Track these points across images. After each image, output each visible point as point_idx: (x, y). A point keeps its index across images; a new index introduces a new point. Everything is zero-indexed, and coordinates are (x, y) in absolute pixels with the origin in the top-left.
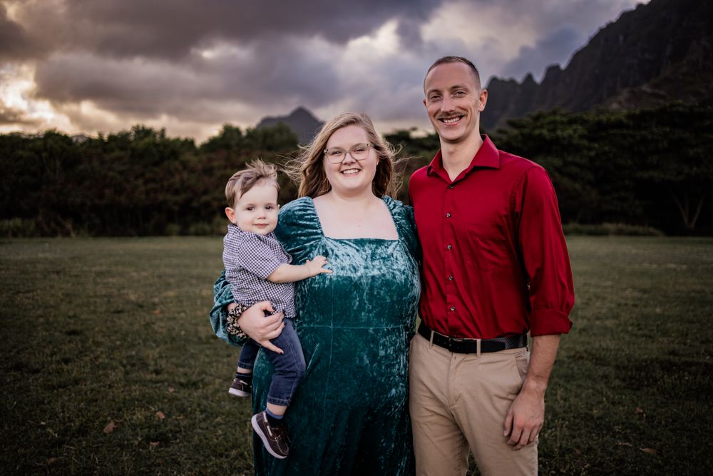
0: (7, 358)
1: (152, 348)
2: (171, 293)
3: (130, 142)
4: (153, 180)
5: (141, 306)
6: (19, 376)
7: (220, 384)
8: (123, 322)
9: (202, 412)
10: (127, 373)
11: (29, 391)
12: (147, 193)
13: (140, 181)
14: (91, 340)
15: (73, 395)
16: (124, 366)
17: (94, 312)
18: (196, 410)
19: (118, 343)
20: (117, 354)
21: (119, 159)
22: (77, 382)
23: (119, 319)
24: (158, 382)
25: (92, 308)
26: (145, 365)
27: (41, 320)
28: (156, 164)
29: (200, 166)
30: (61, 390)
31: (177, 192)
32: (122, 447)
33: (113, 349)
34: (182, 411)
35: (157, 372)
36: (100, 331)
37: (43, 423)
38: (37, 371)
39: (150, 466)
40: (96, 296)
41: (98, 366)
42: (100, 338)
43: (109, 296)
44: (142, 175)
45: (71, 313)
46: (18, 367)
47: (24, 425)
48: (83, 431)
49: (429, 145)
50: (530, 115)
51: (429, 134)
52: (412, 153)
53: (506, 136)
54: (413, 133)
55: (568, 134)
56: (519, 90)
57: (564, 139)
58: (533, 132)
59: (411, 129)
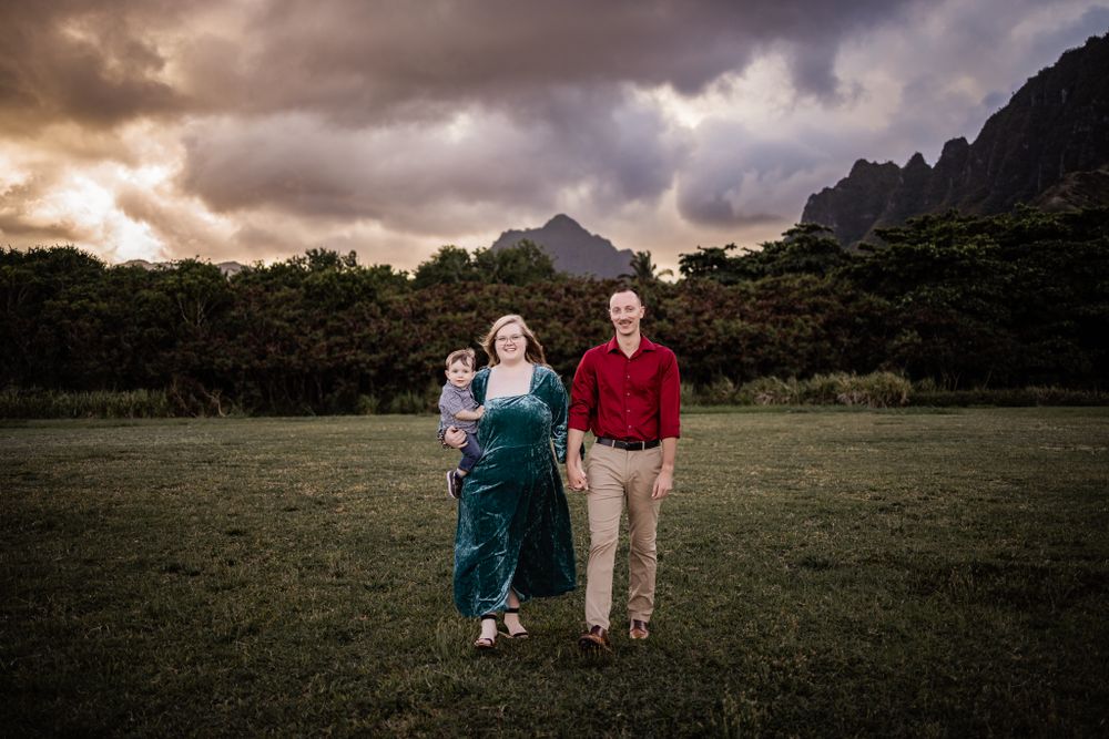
0: (160, 560)
1: (335, 550)
2: (359, 488)
3: (303, 274)
4: (339, 331)
5: (320, 503)
6: (176, 579)
7: (413, 587)
8: (297, 521)
9: (388, 614)
10: (302, 576)
11: (190, 592)
12: (330, 350)
13: (320, 333)
14: (258, 540)
15: (240, 596)
16: (300, 569)
17: (261, 510)
18: (381, 611)
19: (291, 544)
20: (290, 556)
21: (288, 300)
22: (243, 584)
23: (292, 517)
24: (339, 585)
25: (257, 505)
26: (325, 568)
27: (195, 518)
28: (341, 307)
29: (407, 310)
30: (226, 592)
31: (373, 349)
33: (285, 551)
34: (366, 612)
35: (338, 575)
36: (268, 531)
38: (196, 574)
39: (327, 660)
40: (262, 491)
41: (268, 569)
42: (268, 539)
43: (280, 491)
44: (323, 323)
45: (232, 511)
46: (174, 569)
47: (188, 624)
48: (253, 630)
49: (754, 270)
50: (912, 221)
51: (757, 254)
52: (726, 284)
53: (872, 254)
54: (730, 254)
55: (969, 251)
56: (901, 180)
57: (963, 257)
58: (915, 248)
59: (727, 247)
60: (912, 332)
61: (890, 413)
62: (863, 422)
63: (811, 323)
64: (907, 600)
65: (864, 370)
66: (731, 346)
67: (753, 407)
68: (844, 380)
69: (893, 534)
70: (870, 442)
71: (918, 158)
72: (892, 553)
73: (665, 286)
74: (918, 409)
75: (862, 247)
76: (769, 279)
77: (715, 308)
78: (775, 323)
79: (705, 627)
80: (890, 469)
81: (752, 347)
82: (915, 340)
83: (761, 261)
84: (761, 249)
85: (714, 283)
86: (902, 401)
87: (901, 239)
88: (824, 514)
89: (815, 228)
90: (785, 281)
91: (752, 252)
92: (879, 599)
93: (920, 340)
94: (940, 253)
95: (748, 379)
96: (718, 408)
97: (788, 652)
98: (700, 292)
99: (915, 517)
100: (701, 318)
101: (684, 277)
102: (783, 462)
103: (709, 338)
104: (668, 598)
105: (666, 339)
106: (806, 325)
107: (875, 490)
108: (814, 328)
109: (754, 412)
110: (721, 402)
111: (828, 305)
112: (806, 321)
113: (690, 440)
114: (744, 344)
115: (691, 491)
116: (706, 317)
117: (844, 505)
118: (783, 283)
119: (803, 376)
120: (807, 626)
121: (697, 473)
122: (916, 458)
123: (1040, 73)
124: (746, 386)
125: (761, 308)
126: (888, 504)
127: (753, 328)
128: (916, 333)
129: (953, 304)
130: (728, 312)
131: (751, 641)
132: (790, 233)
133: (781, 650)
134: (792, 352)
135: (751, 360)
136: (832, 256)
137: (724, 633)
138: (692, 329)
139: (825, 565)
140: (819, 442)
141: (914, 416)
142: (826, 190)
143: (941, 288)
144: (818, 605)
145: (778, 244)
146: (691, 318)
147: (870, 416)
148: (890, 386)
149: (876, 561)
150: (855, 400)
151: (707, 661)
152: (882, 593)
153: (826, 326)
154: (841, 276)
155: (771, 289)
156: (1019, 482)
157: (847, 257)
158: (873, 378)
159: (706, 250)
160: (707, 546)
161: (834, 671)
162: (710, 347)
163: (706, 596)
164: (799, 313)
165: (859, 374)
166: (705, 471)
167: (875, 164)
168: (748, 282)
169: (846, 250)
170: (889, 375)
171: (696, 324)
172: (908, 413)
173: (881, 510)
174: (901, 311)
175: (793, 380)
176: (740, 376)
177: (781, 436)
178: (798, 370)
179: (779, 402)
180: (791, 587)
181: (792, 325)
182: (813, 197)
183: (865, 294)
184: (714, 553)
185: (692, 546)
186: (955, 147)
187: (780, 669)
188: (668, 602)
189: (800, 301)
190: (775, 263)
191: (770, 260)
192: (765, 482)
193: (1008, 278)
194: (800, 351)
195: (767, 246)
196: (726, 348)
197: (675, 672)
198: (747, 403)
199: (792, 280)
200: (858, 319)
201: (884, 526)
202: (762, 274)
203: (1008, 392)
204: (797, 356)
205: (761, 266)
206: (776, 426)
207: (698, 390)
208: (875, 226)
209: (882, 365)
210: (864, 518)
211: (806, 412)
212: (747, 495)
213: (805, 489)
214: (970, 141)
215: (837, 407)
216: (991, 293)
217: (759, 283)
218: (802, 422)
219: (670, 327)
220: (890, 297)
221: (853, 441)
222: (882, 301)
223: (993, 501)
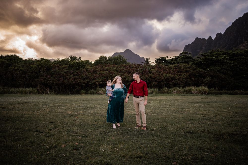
0: (34, 129)
1: (75, 127)
2: (81, 112)
3: (69, 62)
4: (76, 75)
5: (72, 116)
6: (37, 134)
7: (94, 137)
8: (66, 120)
9: (88, 143)
10: (68, 133)
11: (41, 137)
12: (74, 79)
13: (72, 75)
14: (57, 124)
15: (53, 138)
16: (67, 132)
17: (58, 117)
18: (87, 143)
19: (65, 125)
20: (65, 128)
21: (65, 68)
22: (53, 135)
23: (65, 119)
24: (76, 136)
25: (57, 116)
26: (73, 131)
27: (42, 119)
28: (77, 69)
29: (92, 70)
30: (49, 137)
31: (84, 79)
32: (66, 151)
33: (63, 127)
34: (83, 143)
35: (76, 133)
36: (60, 122)
37: (45, 145)
38: (42, 132)
39: (74, 155)
40: (58, 112)
41: (59, 131)
42: (59, 124)
43: (62, 112)
44: (73, 73)
45: (51, 117)
46: (37, 131)
47: (40, 145)
48: (56, 147)
49: (172, 63)
50: (209, 52)
51: (173, 59)
52: (166, 65)
53: (199, 59)
54: (167, 59)
55: (222, 59)
56: (206, 42)
57: (221, 60)
58: (210, 58)
59: (166, 57)
60: (209, 77)
61: (205, 96)
62: (199, 98)
63: (186, 75)
64: (213, 142)
65: (198, 86)
66: (167, 80)
67: (172, 94)
68: (193, 88)
69: (208, 125)
70: (201, 103)
71: (210, 37)
72: (209, 130)
73: (152, 66)
74: (211, 95)
75: (198, 57)
76: (176, 65)
77: (164, 71)
78: (177, 75)
79: (165, 148)
80: (206, 109)
81: (172, 80)
82: (210, 79)
83: (174, 60)
84: (174, 58)
85: (164, 65)
86: (207, 93)
87: (206, 56)
88: (191, 120)
89: (187, 53)
90: (180, 65)
91: (172, 58)
92: (207, 142)
93: (211, 79)
94: (216, 59)
95: (171, 88)
96: (164, 94)
97: (186, 155)
98: (160, 67)
99: (213, 121)
100: (160, 73)
101: (156, 64)
102: (181, 107)
103: (162, 78)
104: (155, 141)
105: (152, 78)
106: (185, 75)
107: (203, 114)
108: (187, 76)
109: (173, 95)
110: (165, 93)
111: (189, 71)
112: (185, 74)
113: (159, 102)
114: (170, 79)
115: (159, 114)
116: (161, 73)
117: (196, 118)
118: (179, 66)
119: (184, 87)
120: (190, 148)
121: (160, 110)
122: (212, 107)
123: (239, 18)
124: (170, 89)
125: (174, 71)
126: (206, 118)
127: (172, 76)
128: (210, 78)
129: (218, 71)
130: (166, 72)
131: (176, 152)
132: (181, 54)
133: (184, 154)
134: (181, 82)
135: (172, 83)
136: (191, 60)
137: (170, 150)
138: (158, 76)
139: (193, 133)
140: (189, 103)
141: (210, 97)
142: (189, 44)
143: (215, 67)
144: (192, 143)
145: (178, 57)
146: (158, 73)
147: (200, 96)
148: (204, 90)
149: (205, 132)
150: (196, 93)
151: (166, 157)
152: (207, 140)
153: (189, 75)
154: (193, 64)
155: (177, 67)
156: (237, 113)
157: (194, 60)
158: (200, 87)
159: (161, 58)
160: (164, 128)
161: (198, 160)
162: (162, 80)
163: (165, 140)
164: (183, 72)
165: (197, 87)
166: (163, 109)
167: (200, 38)
168: (171, 65)
169: (194, 58)
170: (203, 87)
171: (159, 75)
172: (209, 96)
173: (205, 119)
174: (206, 72)
175: (181, 88)
176: (169, 87)
177: (180, 101)
178: (183, 86)
179: (178, 93)
180: (185, 138)
181: (181, 75)
182: (186, 46)
183: (198, 68)
184: (166, 129)
185: (161, 127)
186: (219, 35)
187: (184, 159)
188: (156, 141)
189: (183, 70)
190: (177, 61)
191: (176, 60)
192: (177, 112)
193: (231, 65)
194: (183, 81)
195: (175, 57)
196: (166, 80)
197: (159, 159)
198: (171, 93)
199: (181, 65)
200: (197, 74)
201: (206, 123)
202: (174, 63)
203: (231, 91)
204: (182, 82)
205: (174, 62)
206: (178, 99)
207: (159, 90)
208: (200, 53)
209: (202, 85)
210: (201, 121)
211: (185, 95)
212: (173, 115)
213: (186, 114)
214: (222, 34)
215: (192, 94)
216: (227, 68)
217: (174, 65)
218: (184, 98)
219: (153, 75)
220: (204, 69)
221: (197, 103)
222: (202, 70)
223: (231, 117)
